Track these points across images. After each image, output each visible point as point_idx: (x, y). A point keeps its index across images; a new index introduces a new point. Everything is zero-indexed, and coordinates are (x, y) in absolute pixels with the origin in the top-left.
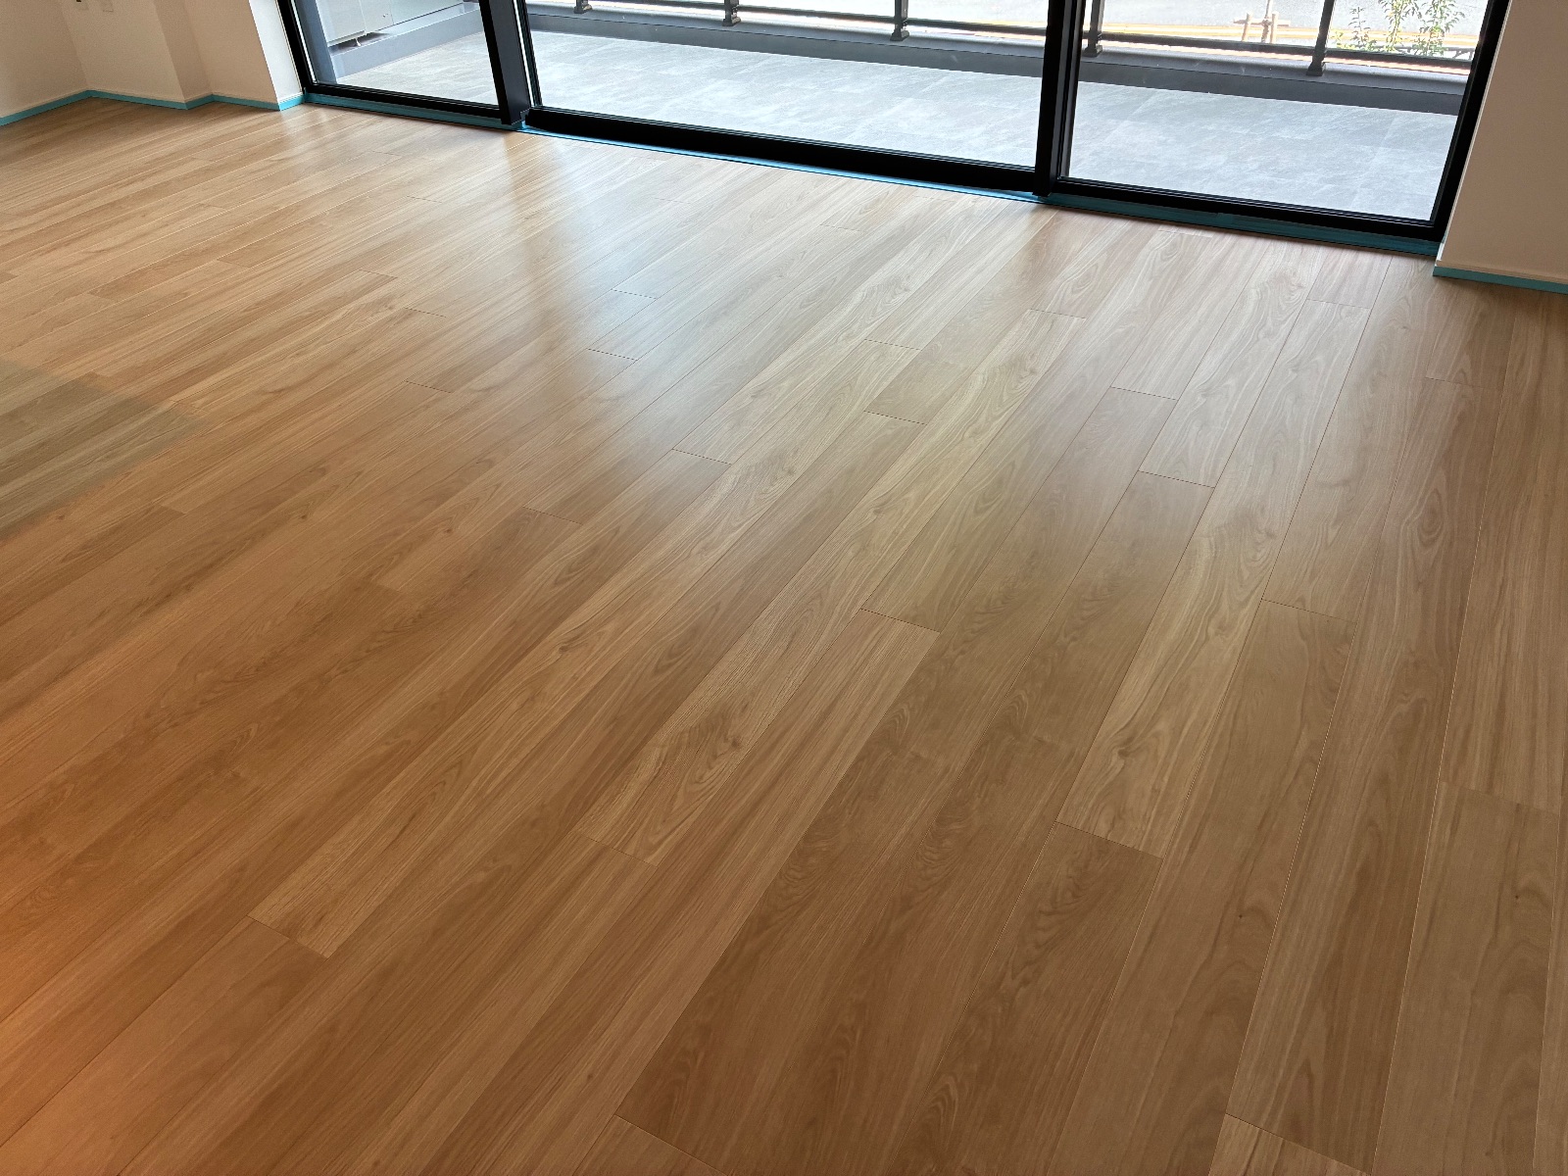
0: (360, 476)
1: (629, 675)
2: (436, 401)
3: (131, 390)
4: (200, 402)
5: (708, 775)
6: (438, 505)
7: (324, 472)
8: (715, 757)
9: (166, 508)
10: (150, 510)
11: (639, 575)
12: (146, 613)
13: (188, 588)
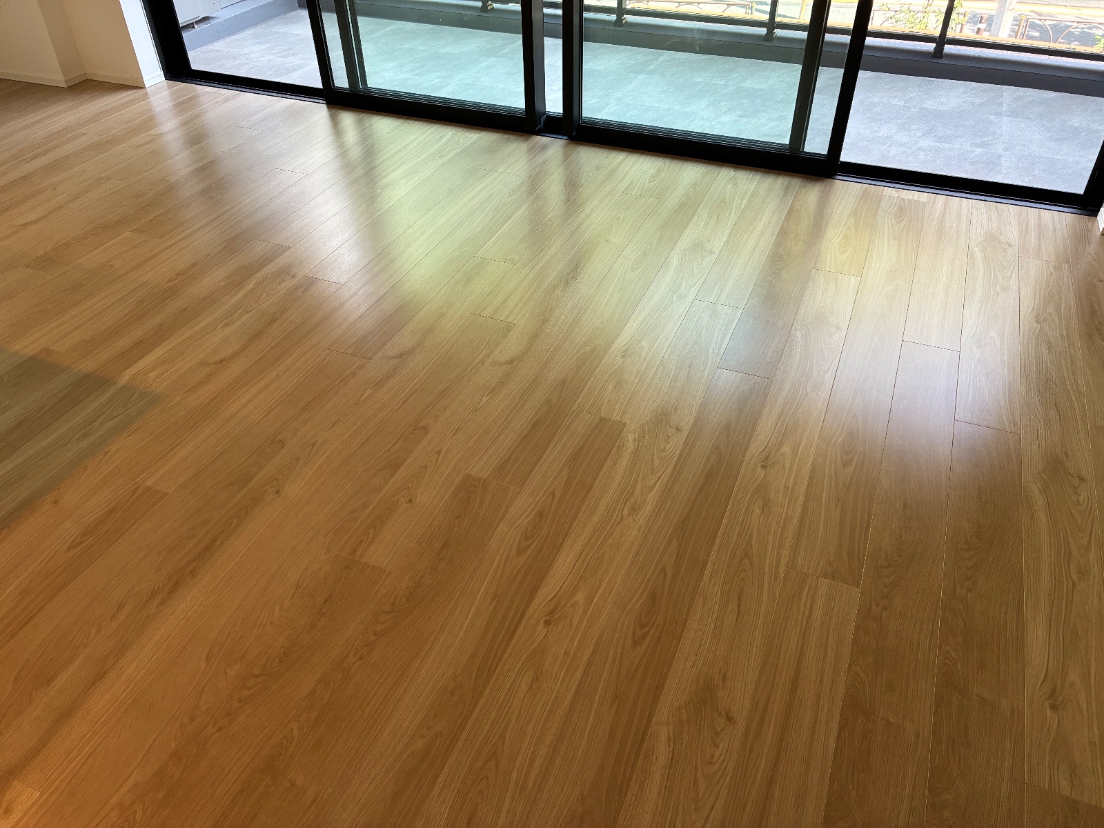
0: (316, 447)
1: (612, 649)
2: (360, 367)
3: (87, 365)
4: (153, 375)
5: (717, 754)
6: (393, 475)
7: (282, 444)
8: (717, 733)
9: (149, 488)
10: (135, 491)
11: (586, 541)
12: (161, 603)
13: (193, 573)
